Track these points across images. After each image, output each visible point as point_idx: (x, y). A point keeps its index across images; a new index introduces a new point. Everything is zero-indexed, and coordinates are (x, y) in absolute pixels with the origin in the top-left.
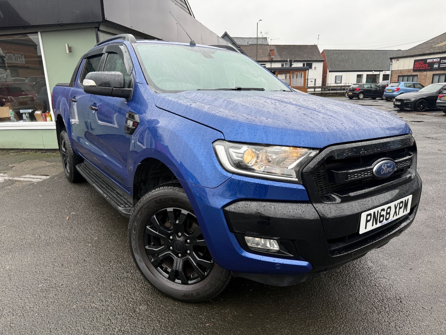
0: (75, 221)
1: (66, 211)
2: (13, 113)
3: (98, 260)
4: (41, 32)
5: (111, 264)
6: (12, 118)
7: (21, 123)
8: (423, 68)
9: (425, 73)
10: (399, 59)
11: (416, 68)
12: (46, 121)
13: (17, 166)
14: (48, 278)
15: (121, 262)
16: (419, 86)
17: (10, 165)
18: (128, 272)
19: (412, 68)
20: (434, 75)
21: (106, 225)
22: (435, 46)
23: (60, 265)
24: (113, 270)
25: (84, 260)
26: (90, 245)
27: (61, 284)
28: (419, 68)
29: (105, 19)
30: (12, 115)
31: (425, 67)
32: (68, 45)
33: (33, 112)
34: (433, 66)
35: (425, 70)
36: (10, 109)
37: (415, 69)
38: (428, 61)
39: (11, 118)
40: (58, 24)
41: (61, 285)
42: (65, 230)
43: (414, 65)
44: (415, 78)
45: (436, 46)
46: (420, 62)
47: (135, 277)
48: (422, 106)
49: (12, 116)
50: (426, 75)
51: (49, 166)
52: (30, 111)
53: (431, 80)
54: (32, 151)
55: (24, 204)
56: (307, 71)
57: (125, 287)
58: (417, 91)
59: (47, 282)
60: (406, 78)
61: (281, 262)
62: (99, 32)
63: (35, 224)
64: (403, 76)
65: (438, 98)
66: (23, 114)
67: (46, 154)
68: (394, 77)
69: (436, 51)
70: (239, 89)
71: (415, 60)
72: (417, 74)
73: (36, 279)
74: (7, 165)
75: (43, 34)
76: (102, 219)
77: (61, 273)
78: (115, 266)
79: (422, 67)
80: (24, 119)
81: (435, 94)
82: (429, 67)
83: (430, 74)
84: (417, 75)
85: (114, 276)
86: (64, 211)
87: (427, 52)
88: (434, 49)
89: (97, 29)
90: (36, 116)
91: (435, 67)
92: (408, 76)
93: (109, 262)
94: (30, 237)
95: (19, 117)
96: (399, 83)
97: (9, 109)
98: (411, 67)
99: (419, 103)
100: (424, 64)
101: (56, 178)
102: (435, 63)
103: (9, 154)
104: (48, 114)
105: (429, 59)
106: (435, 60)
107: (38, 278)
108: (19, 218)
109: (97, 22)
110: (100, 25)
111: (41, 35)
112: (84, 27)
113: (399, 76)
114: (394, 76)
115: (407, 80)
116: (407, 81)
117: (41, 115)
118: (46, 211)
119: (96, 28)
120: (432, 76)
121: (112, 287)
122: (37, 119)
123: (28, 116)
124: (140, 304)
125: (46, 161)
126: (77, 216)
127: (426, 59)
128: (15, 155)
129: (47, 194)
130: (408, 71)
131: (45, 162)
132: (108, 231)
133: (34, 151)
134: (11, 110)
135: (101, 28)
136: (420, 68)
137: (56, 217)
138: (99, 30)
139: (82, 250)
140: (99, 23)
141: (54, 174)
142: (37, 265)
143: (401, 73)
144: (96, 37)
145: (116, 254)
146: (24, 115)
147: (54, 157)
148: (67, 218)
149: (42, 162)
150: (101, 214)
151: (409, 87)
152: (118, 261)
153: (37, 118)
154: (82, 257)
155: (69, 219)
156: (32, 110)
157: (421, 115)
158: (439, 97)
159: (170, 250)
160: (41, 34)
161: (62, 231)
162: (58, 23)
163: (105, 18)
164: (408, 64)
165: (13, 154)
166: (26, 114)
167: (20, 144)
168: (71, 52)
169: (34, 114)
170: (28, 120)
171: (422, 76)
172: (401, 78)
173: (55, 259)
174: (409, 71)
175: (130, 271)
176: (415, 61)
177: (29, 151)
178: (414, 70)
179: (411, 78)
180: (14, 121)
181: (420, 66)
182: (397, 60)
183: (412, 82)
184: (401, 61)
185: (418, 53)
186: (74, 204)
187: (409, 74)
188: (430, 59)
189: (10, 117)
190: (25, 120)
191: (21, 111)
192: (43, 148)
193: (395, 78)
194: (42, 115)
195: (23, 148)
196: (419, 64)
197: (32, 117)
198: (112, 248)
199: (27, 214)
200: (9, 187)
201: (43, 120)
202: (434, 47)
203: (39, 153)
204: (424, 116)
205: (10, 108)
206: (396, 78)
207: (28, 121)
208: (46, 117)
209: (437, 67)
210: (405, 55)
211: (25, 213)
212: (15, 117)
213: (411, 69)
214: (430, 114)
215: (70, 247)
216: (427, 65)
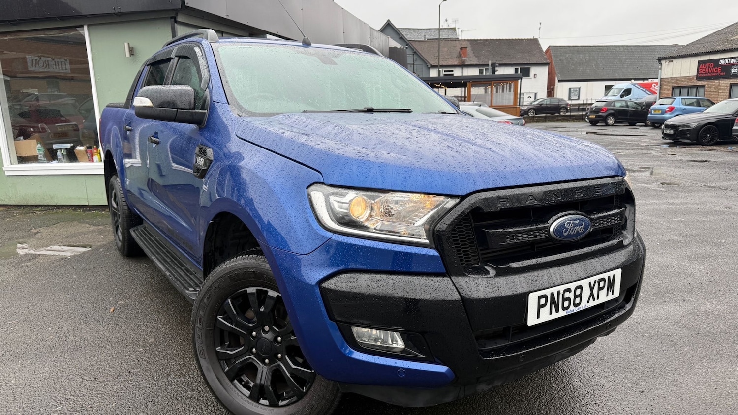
0: (122, 315)
1: (111, 299)
2: (42, 149)
3: (150, 372)
4: (88, 26)
5: (169, 378)
6: (41, 157)
7: (54, 164)
8: (713, 74)
9: (717, 81)
10: (673, 60)
11: (701, 74)
12: (93, 161)
13: (44, 231)
14: (72, 397)
15: (185, 375)
16: (707, 103)
17: (33, 231)
18: (193, 390)
19: (696, 74)
20: (731, 85)
21: (169, 321)
22: (732, 39)
23: (93, 379)
24: (171, 386)
25: (130, 372)
26: (141, 349)
27: (89, 406)
28: (707, 73)
29: (186, 5)
30: (40, 152)
31: (717, 72)
32: (129, 44)
33: (73, 148)
34: (730, 71)
35: (717, 78)
36: (38, 144)
37: (700, 75)
38: (722, 62)
39: (39, 156)
40: (114, 13)
41: (91, 407)
42: (106, 327)
43: (698, 69)
44: (701, 90)
45: (734, 38)
46: (708, 64)
47: (203, 397)
48: (709, 136)
49: (40, 154)
50: (719, 85)
51: (93, 231)
52: (69, 146)
53: (728, 93)
54: (69, 209)
55: (48, 289)
56: (519, 80)
57: (185, 411)
58: (701, 112)
59: (70, 404)
60: (685, 91)
61: (406, 367)
62: (176, 24)
63: (61, 319)
64: (681, 87)
65: (735, 124)
66: (58, 150)
67: (90, 213)
68: (665, 89)
69: (733, 47)
70: (370, 110)
71: (699, 61)
72: (704, 84)
73: (54, 398)
74: (29, 230)
75: (90, 27)
76: (165, 311)
77: (92, 390)
78: (175, 380)
79: (712, 73)
80: (58, 158)
81: (731, 116)
82: (724, 72)
83: (725, 83)
84: (703, 86)
85: (172, 395)
86: (109, 299)
87: (719, 48)
88: (730, 43)
89: (173, 20)
90: (78, 153)
91: (732, 72)
92: (689, 87)
93: (168, 375)
94: (51, 337)
95: (52, 155)
96: (673, 99)
97: (36, 143)
98: (694, 73)
99: (704, 131)
100: (714, 67)
101: (101, 250)
102: (734, 65)
103: (33, 213)
104: (95, 151)
105: (722, 59)
106: (732, 61)
107: (56, 398)
108: (38, 308)
109: (174, 10)
110: (179, 13)
111: (88, 30)
112: (153, 17)
113: (673, 88)
114: (665, 87)
115: (687, 94)
116: (688, 96)
117: (85, 152)
118: (81, 299)
119: (171, 18)
120: (729, 87)
121: (167, 412)
122: (78, 158)
123: (65, 154)
125: (89, 225)
126: (128, 306)
127: (718, 60)
128: (43, 215)
129: (85, 274)
130: (688, 79)
131: (87, 225)
132: (172, 329)
133: (73, 208)
134: (39, 145)
135: (179, 19)
136: (709, 74)
137: (95, 308)
138: (176, 22)
139: (128, 357)
140: (176, 11)
141: (99, 244)
142: (58, 378)
143: (676, 82)
144: (172, 32)
145: (179, 364)
146: (59, 153)
147: (102, 217)
148: (111, 310)
149: (83, 225)
150: (164, 304)
151: (689, 105)
152: (181, 373)
153: (78, 157)
154: (127, 368)
155: (114, 311)
156: (72, 145)
157: (708, 150)
158: (736, 121)
159: (253, 353)
160: (88, 27)
161: (102, 328)
162: (113, 11)
163: (186, 3)
164: (687, 68)
165: (39, 213)
166: (61, 151)
167: (52, 198)
168: (133, 54)
169: (75, 151)
170: (65, 161)
171: (711, 86)
172: (677, 91)
173: (85, 370)
174: (689, 78)
175: (198, 389)
176: (700, 63)
177: (65, 208)
178: (699, 78)
179: (694, 90)
180: (43, 162)
181: (709, 71)
182: (670, 62)
183: (696, 96)
184: (677, 63)
185: (703, 50)
186: (125, 289)
187: (690, 84)
188: (724, 59)
189: (38, 156)
190: (60, 161)
191: (55, 146)
192: (87, 204)
193: (668, 91)
194: (87, 152)
195: (55, 204)
196: (706, 68)
197: (72, 156)
198: (175, 355)
199: (52, 303)
200: (29, 263)
201: (87, 160)
202: (731, 40)
203: (80, 212)
204: (713, 152)
205: (37, 141)
206: (670, 90)
208: (92, 156)
209: (736, 72)
210: (683, 53)
211: (48, 302)
212: (45, 156)
213: (693, 77)
214: (722, 150)
215: (110, 352)
216: (719, 69)
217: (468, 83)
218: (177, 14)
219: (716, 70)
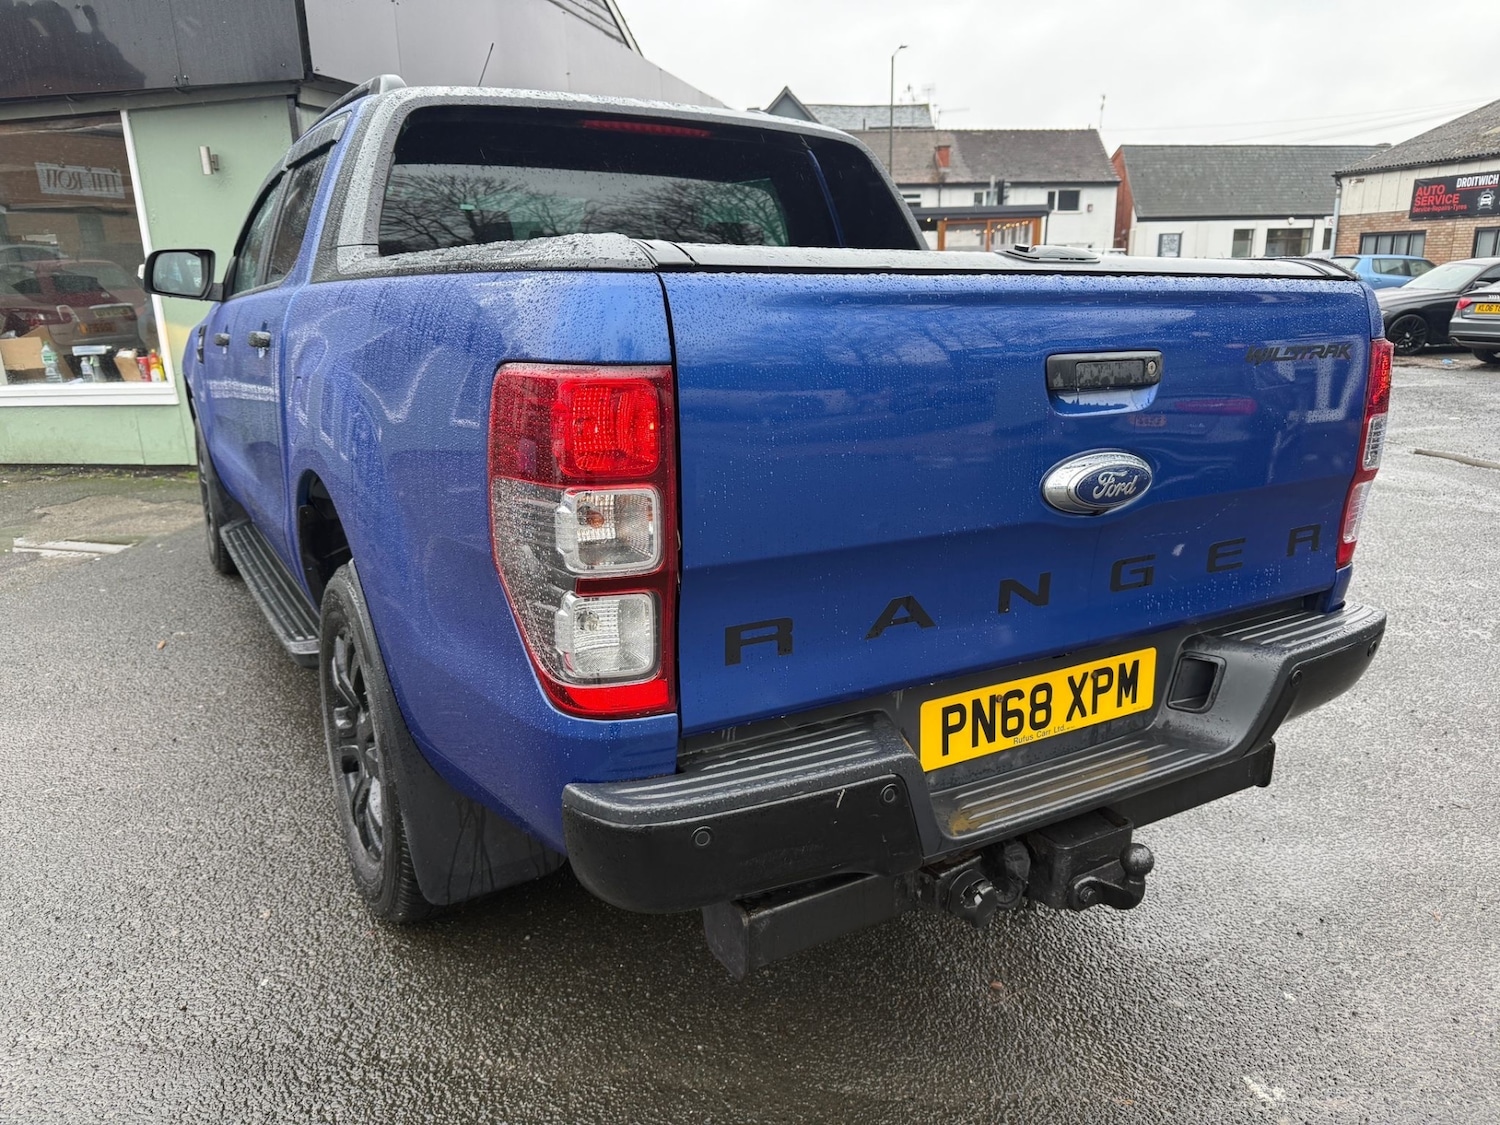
0: (178, 653)
1: (163, 627)
2: (53, 355)
3: (210, 740)
4: (130, 112)
5: (240, 750)
6: (51, 371)
7: (76, 386)
8: (1443, 209)
9: (1449, 223)
10: (1364, 177)
11: (1419, 207)
12: (150, 379)
13: (57, 513)
14: (72, 776)
15: (267, 746)
16: (1424, 266)
17: (36, 511)
18: (276, 767)
19: (1408, 208)
20: (1478, 232)
21: (259, 664)
22: (1487, 133)
23: (110, 750)
24: (241, 761)
25: (175, 740)
26: (200, 707)
28: (1431, 206)
29: (315, 72)
30: (49, 362)
31: (1451, 205)
32: (208, 149)
33: (111, 354)
34: (1477, 202)
35: (1451, 215)
36: (43, 345)
37: (1417, 210)
38: (1461, 183)
39: (48, 370)
40: (177, 88)
41: (100, 790)
42: (146, 673)
43: (1414, 197)
44: (1418, 242)
45: (1492, 131)
46: (1434, 187)
47: (290, 777)
48: (1408, 335)
49: (50, 366)
50: (1454, 230)
51: (149, 513)
52: (103, 349)
53: (1471, 248)
54: (107, 472)
55: (52, 610)
56: (1044, 219)
57: (257, 796)
58: (1399, 285)
59: (67, 785)
60: (1386, 242)
62: (297, 108)
63: (69, 658)
64: (1378, 236)
65: (1455, 314)
66: (83, 359)
67: (147, 479)
68: (1347, 238)
69: (1487, 151)
71: (1416, 181)
72: (1424, 228)
73: (41, 777)
74: (29, 510)
75: (133, 114)
77: (107, 766)
78: (249, 753)
79: (1440, 205)
80: (84, 373)
81: (1454, 295)
82: (1464, 204)
83: (1466, 227)
84: (1422, 233)
85: (240, 774)
86: (158, 628)
87: (1458, 153)
88: (1482, 142)
89: (292, 101)
90: (121, 364)
91: (1481, 204)
92: (1394, 235)
93: (238, 744)
94: (48, 687)
95: (72, 368)
96: (1354, 261)
97: (40, 344)
98: (1405, 204)
99: (1398, 326)
100: (1446, 193)
101: (159, 546)
102: (1484, 189)
103: (39, 479)
104: (154, 360)
105: (1462, 176)
106: (1483, 181)
107: (45, 776)
108: (31, 643)
109: (291, 82)
110: (302, 89)
111: (130, 121)
112: (253, 96)
113: (1363, 236)
114: (1346, 234)
115: (1389, 251)
116: (1391, 253)
117: (134, 362)
118: (108, 628)
119: (289, 97)
120: (1473, 235)
121: (226, 796)
122: (123, 375)
123: (97, 365)
124: (281, 831)
125: (143, 501)
126: (190, 639)
127: (1454, 179)
128: (58, 483)
129: (122, 587)
130: (1393, 218)
131: (139, 502)
133: (116, 471)
134: (46, 348)
135: (304, 99)
136: (1434, 209)
137: (131, 642)
138: (298, 104)
139: (176, 718)
140: (297, 84)
141: (157, 535)
142: (52, 749)
143: (1369, 224)
144: (291, 125)
145: (261, 729)
146: (84, 364)
147: (169, 487)
148: (160, 646)
149: (131, 502)
150: (255, 636)
151: (1390, 272)
152: (262, 743)
153: (123, 371)
154: (171, 734)
155: (163, 646)
156: (109, 347)
157: (1401, 366)
158: (1458, 307)
160: (129, 115)
161: (139, 674)
162: (174, 84)
163: (314, 69)
164: (1391, 196)
165: (50, 479)
166: (89, 360)
167: (75, 450)
168: (217, 170)
169: (115, 359)
170: (97, 379)
171: (1438, 234)
172: (1370, 243)
173: (100, 736)
174: (1396, 217)
175: (284, 765)
176: (1418, 184)
177: (100, 470)
178: (1415, 216)
179: (1405, 241)
180: (55, 381)
181: (1435, 202)
182: (1359, 181)
183: (1407, 254)
184: (1371, 181)
185: (1427, 157)
186: (190, 612)
187: (1397, 228)
188: (1466, 176)
189: (44, 369)
190: (88, 379)
191: (77, 351)
192: (141, 462)
193: (1351, 238)
194: (138, 362)
195: (81, 463)
196: (1431, 194)
197: (109, 369)
198: (257, 716)
199: (56, 634)
200: (23, 569)
201: (139, 378)
202: (1485, 137)
203: (128, 477)
204: (1410, 370)
205: (43, 340)
206: (1355, 241)
207: (96, 381)
208: (148, 369)
209: (1490, 203)
210: (1386, 164)
211: (49, 632)
212: (59, 369)
213: (1403, 213)
214: (1429, 365)
215: (146, 710)
216: (1456, 197)
217: (939, 223)
218: (299, 91)
219: (1449, 199)
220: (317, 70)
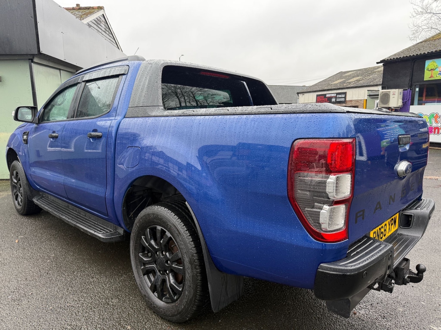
0: (25, 243)
1: (12, 235)
3: (61, 271)
5: (75, 274)
14: (16, 291)
15: (84, 271)
18: (93, 278)
21: (59, 244)
22: (332, 84)
23: (24, 280)
24: (78, 277)
25: (47, 273)
26: (49, 261)
27: (30, 293)
34: (332, 100)
38: (327, 96)
41: (31, 294)
42: (18, 251)
43: (317, 99)
45: (333, 83)
46: (321, 96)
47: (100, 280)
57: (94, 288)
59: (16, 294)
62: (32, 64)
69: (332, 88)
73: (3, 292)
76: (54, 239)
77: (27, 285)
78: (79, 274)
82: (329, 100)
85: (81, 282)
87: (326, 88)
89: (31, 61)
91: (333, 101)
93: (73, 272)
100: (324, 98)
102: (333, 97)
105: (327, 94)
106: (332, 95)
107: (4, 292)
109: (32, 55)
112: (16, 58)
119: (29, 59)
121: (82, 290)
124: (112, 299)
126: (26, 238)
127: (326, 94)
132: (63, 248)
135: (36, 60)
137: (3, 241)
138: (32, 62)
139: (42, 266)
140: (34, 55)
144: (30, 68)
145: (77, 266)
150: (50, 235)
152: (81, 270)
154: (44, 271)
155: (18, 242)
161: (15, 252)
164: (311, 98)
168: (1, 81)
173: (16, 275)
175: (95, 277)
176: (317, 96)
181: (322, 100)
182: (303, 95)
184: (306, 95)
185: (318, 89)
186: (19, 229)
188: (329, 94)
196: (320, 98)
198: (72, 261)
202: (331, 85)
209: (334, 101)
210: (309, 91)
215: (28, 264)
216: (326, 99)
218: (34, 58)
219: (325, 99)
220: (42, 51)
